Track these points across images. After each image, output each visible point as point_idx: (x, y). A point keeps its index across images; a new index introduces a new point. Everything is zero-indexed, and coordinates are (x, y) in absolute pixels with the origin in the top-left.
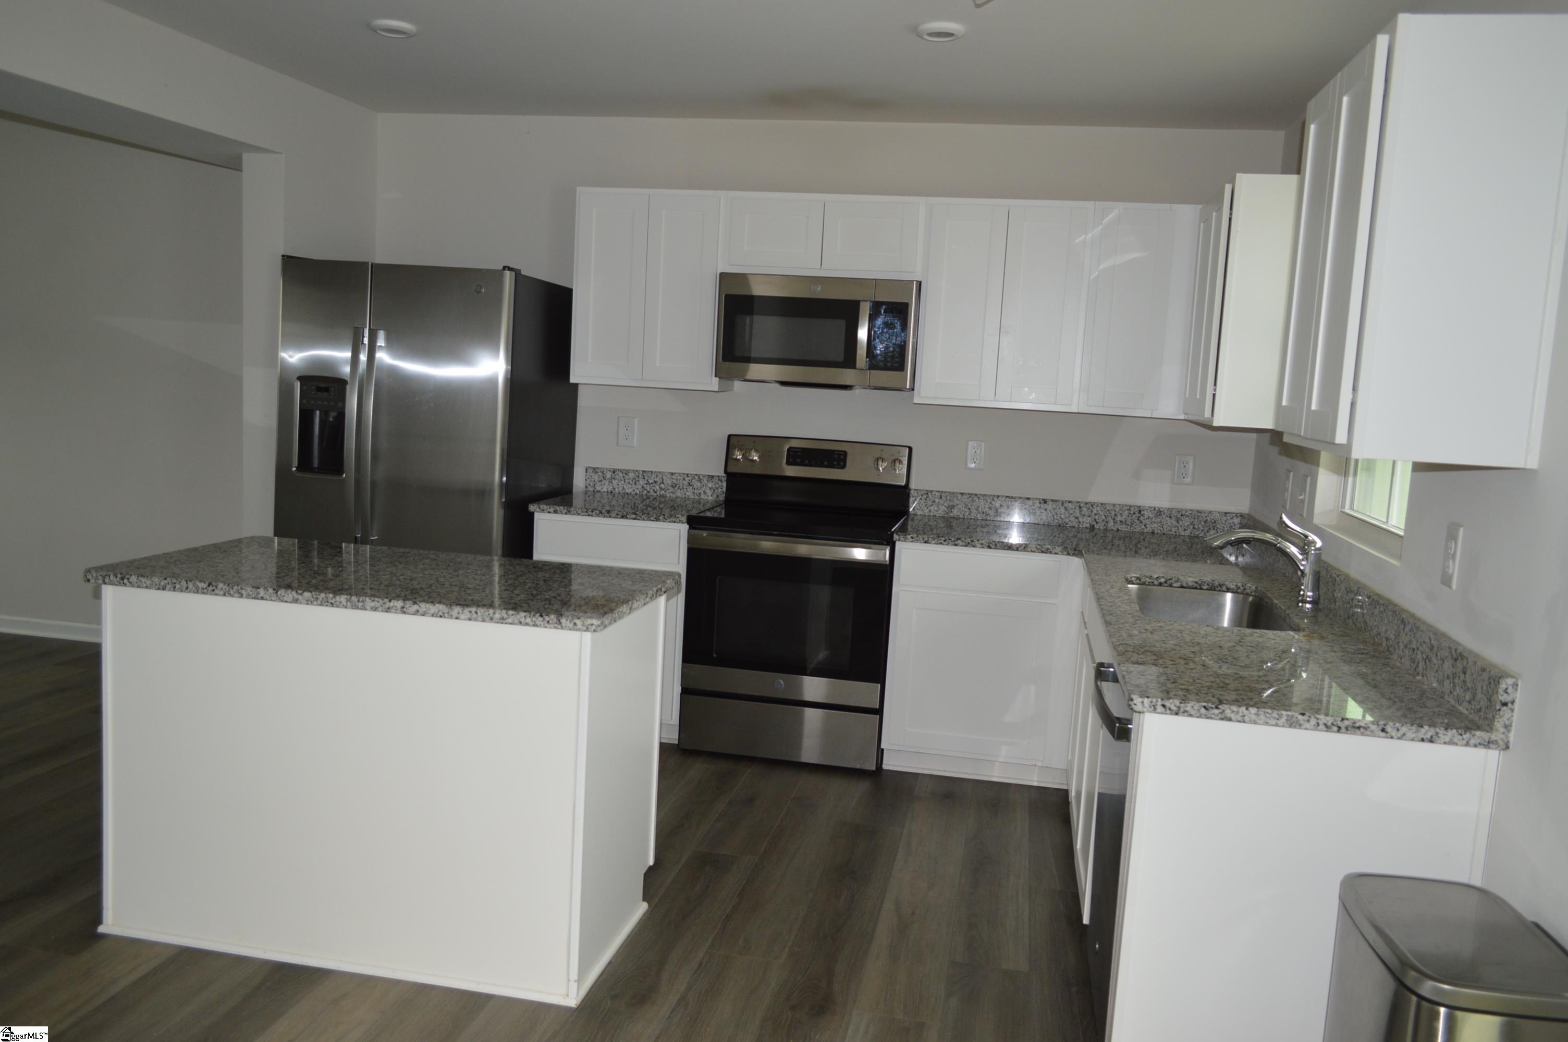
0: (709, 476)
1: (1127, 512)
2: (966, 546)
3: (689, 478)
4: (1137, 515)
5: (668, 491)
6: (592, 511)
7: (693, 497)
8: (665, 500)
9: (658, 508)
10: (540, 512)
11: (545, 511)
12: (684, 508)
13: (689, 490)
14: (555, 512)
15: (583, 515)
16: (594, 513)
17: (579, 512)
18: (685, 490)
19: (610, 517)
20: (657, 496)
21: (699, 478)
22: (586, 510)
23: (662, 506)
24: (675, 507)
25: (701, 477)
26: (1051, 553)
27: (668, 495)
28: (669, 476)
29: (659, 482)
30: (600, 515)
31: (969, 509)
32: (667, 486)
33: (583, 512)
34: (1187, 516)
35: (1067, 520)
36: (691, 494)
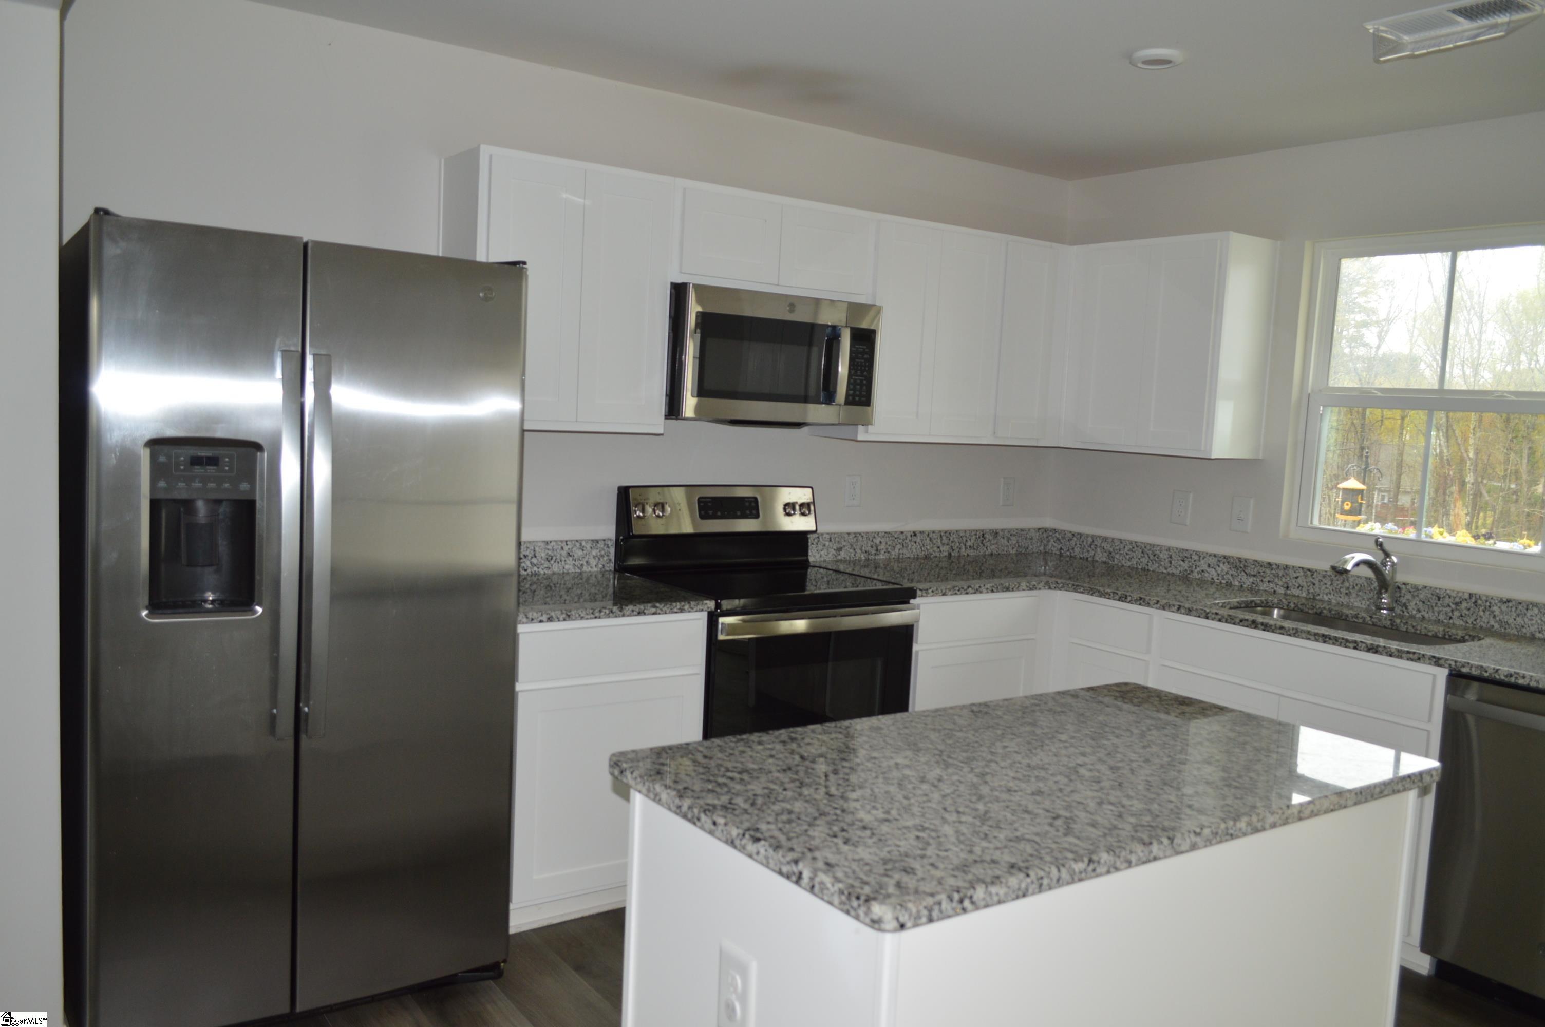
0: (592, 540)
1: (974, 537)
2: (975, 593)
3: (569, 547)
4: (981, 538)
5: (542, 567)
6: (600, 611)
7: (573, 571)
8: (538, 579)
9: (528, 591)
10: (527, 623)
11: (535, 621)
12: (562, 586)
13: (568, 562)
14: (550, 619)
15: (587, 619)
16: (602, 614)
17: (582, 615)
18: (563, 563)
19: (623, 616)
20: (528, 574)
21: (581, 545)
22: (591, 611)
23: (534, 587)
24: (551, 587)
25: (584, 544)
26: (1036, 589)
27: (542, 572)
28: (543, 545)
29: (530, 555)
30: (611, 614)
31: (855, 550)
32: (540, 560)
33: (587, 614)
34: (1015, 535)
35: (931, 551)
36: (571, 567)
